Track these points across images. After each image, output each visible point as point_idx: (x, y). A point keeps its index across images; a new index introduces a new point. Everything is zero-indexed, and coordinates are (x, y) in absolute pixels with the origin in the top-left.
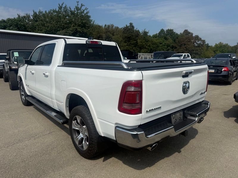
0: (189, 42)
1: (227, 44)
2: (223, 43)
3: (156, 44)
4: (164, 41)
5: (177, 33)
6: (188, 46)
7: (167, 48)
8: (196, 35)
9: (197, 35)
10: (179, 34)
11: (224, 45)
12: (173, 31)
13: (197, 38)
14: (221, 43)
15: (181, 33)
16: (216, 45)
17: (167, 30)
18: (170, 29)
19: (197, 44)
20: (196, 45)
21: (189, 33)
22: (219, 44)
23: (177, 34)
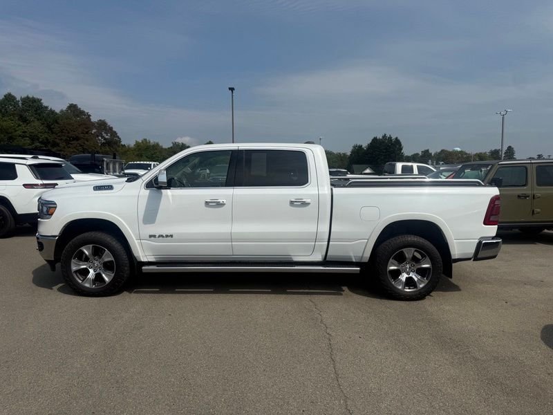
0: (87, 133)
1: (158, 144)
2: (150, 142)
3: (7, 133)
4: (19, 125)
5: (53, 109)
6: (86, 142)
7: (33, 143)
8: (100, 120)
9: (102, 119)
10: (58, 111)
11: (153, 146)
12: (41, 104)
13: (102, 125)
14: (145, 140)
15: (62, 111)
16: (137, 144)
17: (24, 99)
18: (31, 96)
19: (105, 139)
20: (103, 141)
21: (82, 113)
22: (142, 142)
23: (52, 112)
